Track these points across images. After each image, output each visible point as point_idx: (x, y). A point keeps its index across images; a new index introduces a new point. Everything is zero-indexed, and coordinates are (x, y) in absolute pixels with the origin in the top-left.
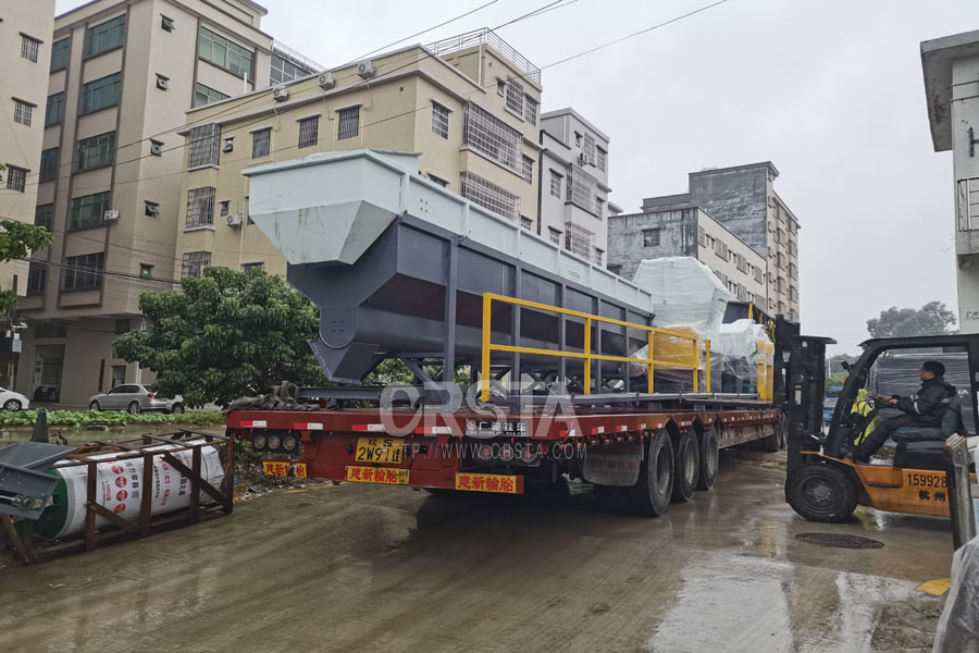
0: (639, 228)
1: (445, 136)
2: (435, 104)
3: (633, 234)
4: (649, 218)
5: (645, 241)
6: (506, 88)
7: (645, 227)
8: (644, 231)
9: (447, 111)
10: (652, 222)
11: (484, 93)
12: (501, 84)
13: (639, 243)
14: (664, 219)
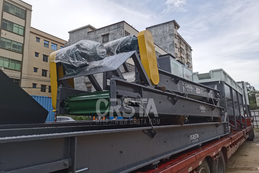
0: (100, 35)
3: (98, 38)
4: (104, 30)
5: (103, 40)
7: (103, 34)
8: (103, 36)
14: (110, 29)
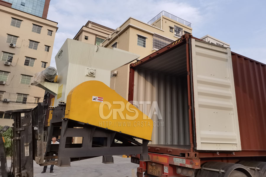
1: (144, 46)
2: (139, 36)
6: (174, 30)
9: (145, 38)
11: (164, 31)
12: (171, 28)
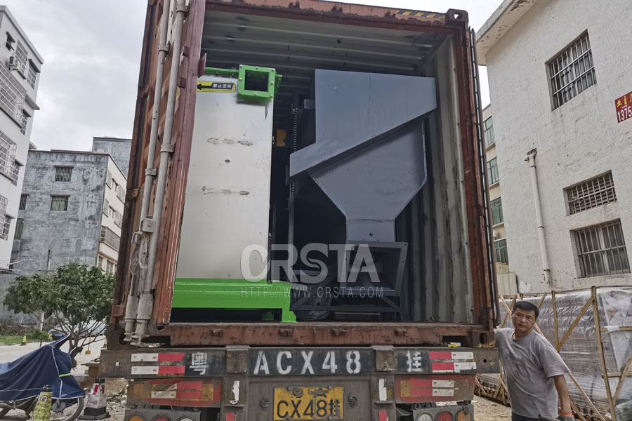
10: (66, 161)
13: (50, 178)
